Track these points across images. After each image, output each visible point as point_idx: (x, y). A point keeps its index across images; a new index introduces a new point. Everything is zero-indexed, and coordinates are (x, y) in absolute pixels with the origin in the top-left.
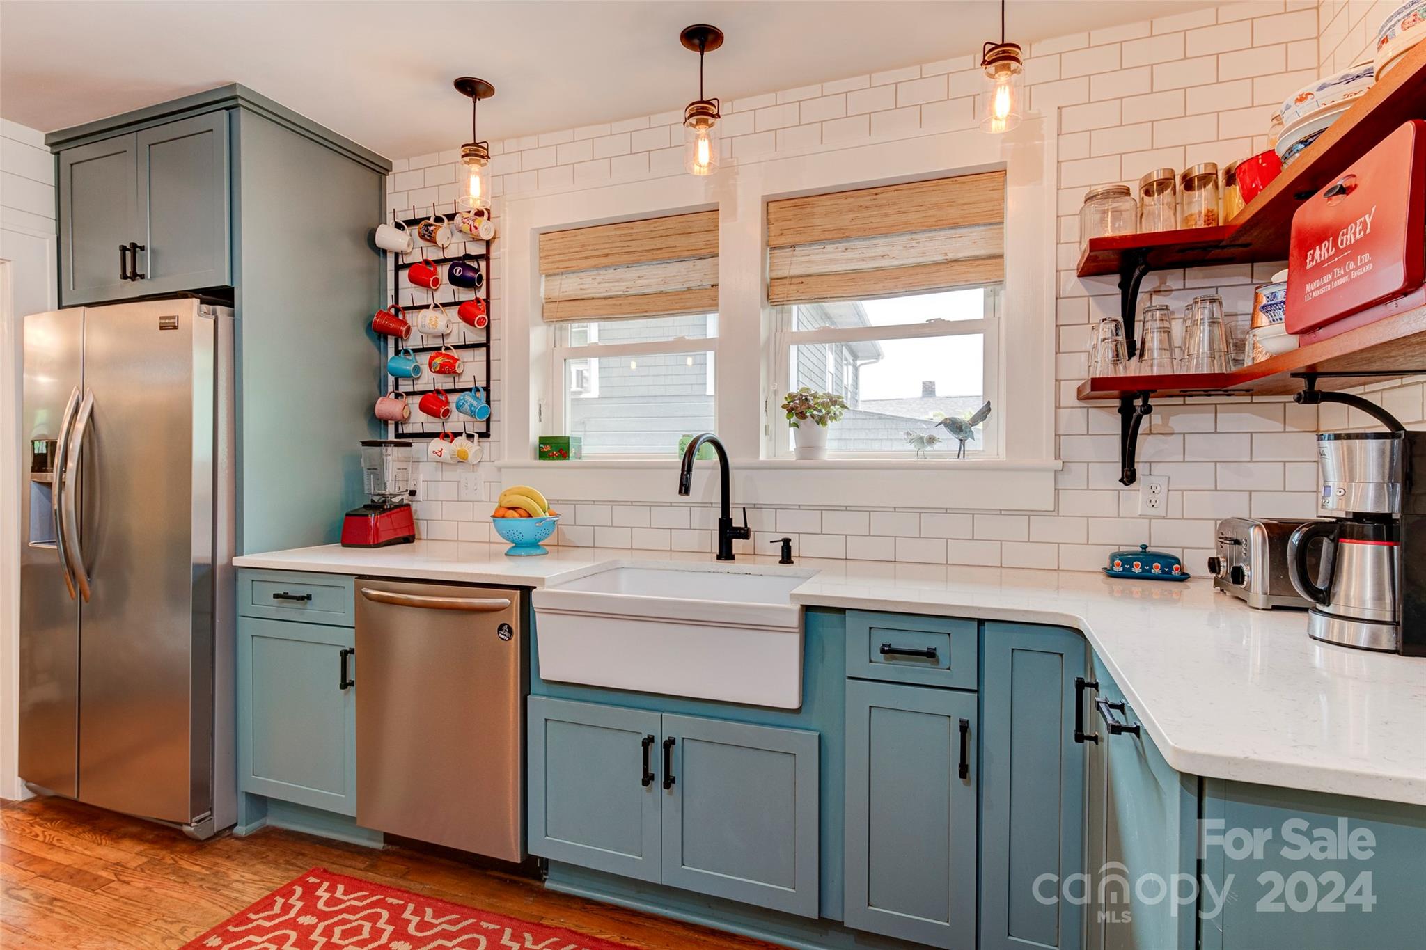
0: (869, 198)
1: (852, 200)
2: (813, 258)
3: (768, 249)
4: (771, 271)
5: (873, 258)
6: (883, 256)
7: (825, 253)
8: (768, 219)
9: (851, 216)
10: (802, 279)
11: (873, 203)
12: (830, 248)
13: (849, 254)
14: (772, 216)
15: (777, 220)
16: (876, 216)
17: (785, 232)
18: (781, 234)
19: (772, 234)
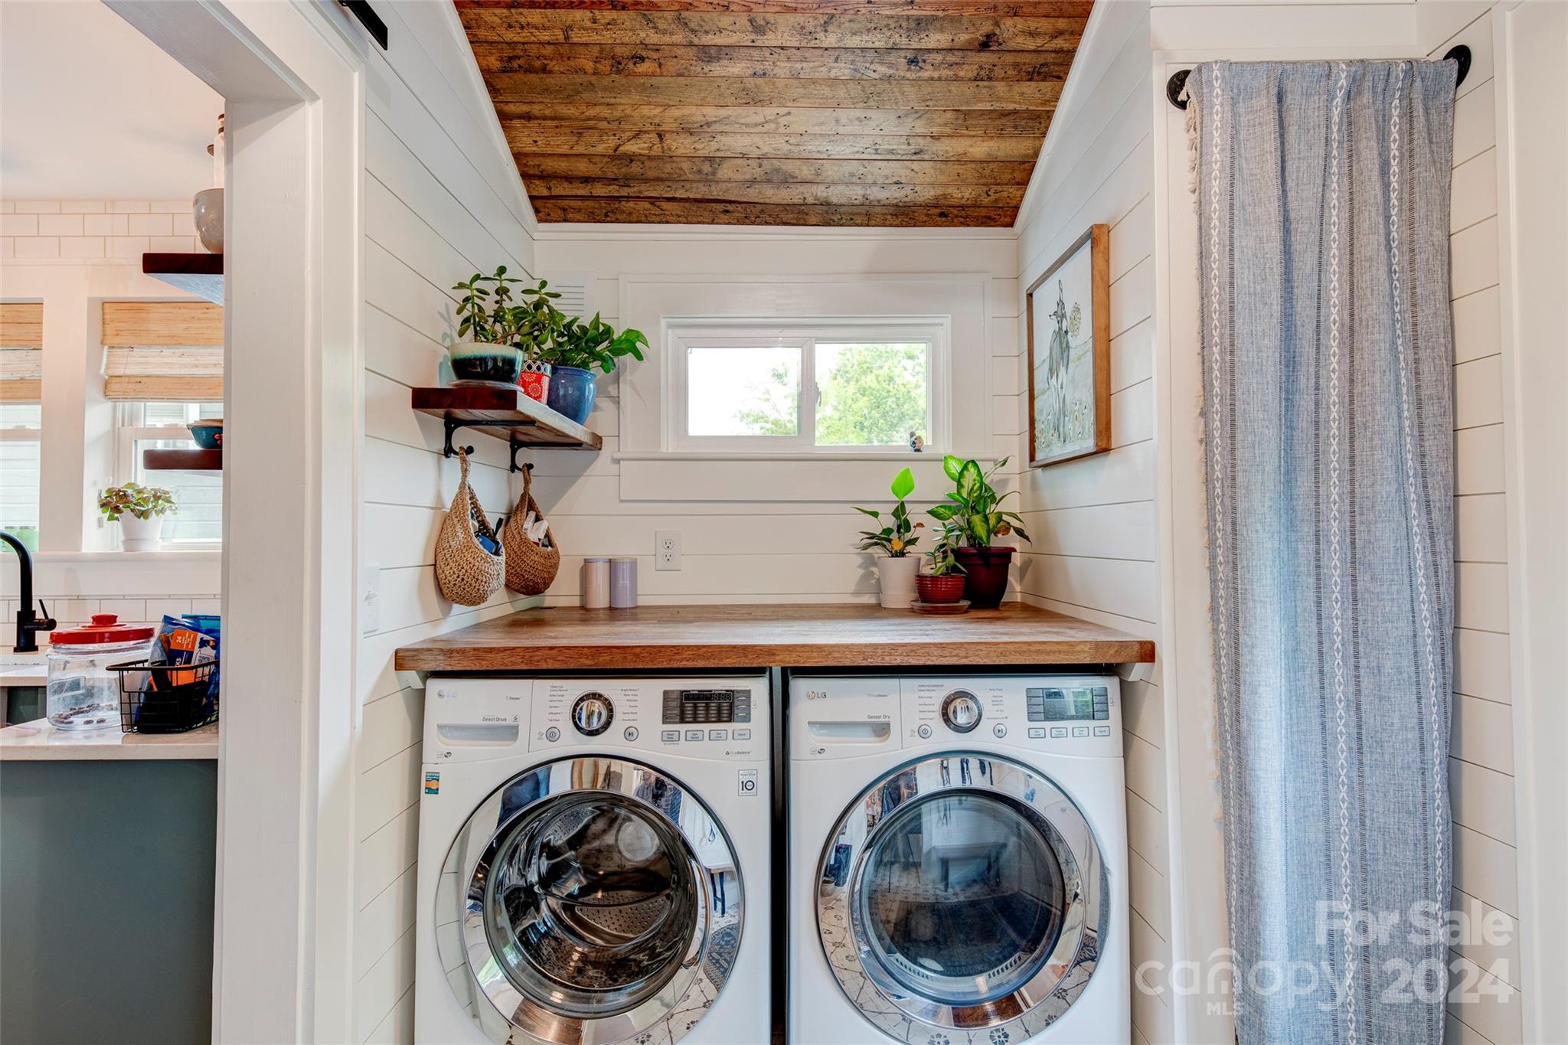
0: (201, 311)
1: (186, 311)
2: (150, 360)
3: (106, 347)
4: (107, 368)
5: (206, 366)
6: (215, 365)
7: (164, 357)
8: (104, 319)
9: (185, 325)
10: (139, 379)
11: (205, 316)
12: (167, 352)
13: (185, 360)
14: (107, 317)
15: (112, 320)
16: (209, 327)
17: (120, 333)
18: (117, 335)
19: (108, 333)
